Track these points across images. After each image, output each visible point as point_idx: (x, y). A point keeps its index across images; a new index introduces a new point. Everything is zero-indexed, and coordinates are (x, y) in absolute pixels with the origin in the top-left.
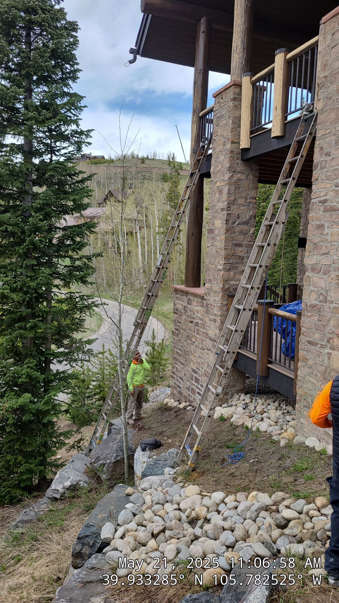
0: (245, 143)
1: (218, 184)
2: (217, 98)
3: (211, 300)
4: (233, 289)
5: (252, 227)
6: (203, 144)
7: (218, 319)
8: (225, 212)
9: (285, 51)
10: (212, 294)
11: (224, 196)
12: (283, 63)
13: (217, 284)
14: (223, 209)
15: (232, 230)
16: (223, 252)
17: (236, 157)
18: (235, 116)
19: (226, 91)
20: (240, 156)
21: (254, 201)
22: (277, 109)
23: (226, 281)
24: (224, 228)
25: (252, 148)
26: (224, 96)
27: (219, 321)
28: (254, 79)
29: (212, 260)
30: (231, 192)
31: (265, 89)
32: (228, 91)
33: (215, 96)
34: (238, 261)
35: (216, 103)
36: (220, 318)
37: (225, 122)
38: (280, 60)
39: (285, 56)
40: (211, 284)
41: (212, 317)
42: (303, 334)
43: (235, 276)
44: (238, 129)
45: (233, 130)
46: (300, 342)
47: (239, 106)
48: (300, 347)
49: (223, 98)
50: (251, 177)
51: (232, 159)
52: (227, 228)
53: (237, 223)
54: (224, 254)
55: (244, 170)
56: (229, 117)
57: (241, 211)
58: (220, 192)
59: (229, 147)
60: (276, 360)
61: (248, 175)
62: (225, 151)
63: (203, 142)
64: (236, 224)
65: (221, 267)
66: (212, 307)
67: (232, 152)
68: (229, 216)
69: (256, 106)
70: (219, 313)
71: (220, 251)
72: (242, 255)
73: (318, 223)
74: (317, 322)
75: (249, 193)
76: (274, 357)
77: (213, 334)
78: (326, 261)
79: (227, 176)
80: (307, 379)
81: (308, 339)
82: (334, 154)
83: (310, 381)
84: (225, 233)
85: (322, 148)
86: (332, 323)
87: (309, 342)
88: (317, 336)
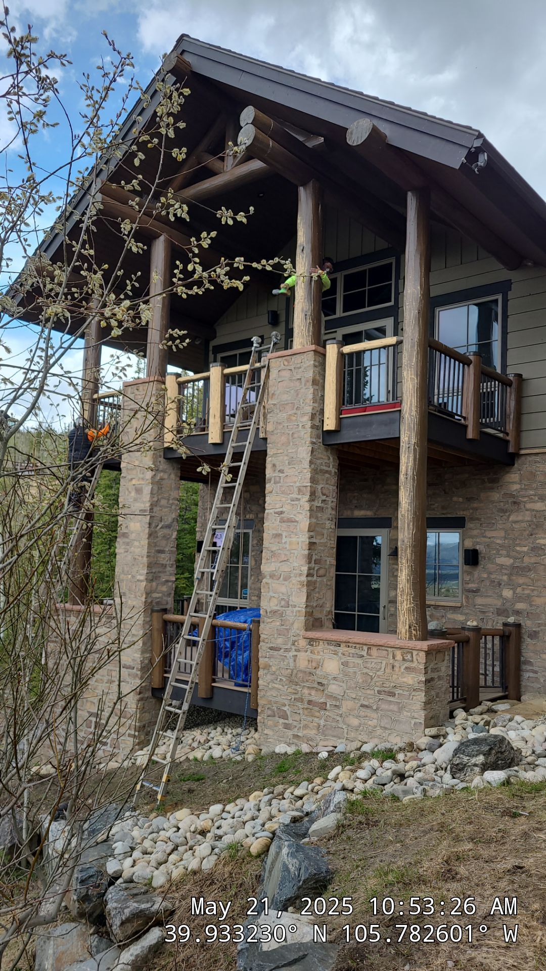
1: (134, 482)
4: (156, 603)
5: (174, 530)
8: (147, 514)
9: (223, 365)
11: (144, 496)
12: (220, 375)
13: (136, 597)
14: (144, 511)
15: (155, 534)
17: (159, 455)
20: (162, 454)
22: (216, 417)
23: (148, 594)
24: (147, 532)
26: (141, 388)
28: (182, 379)
30: (154, 492)
32: (146, 384)
34: (161, 570)
35: (129, 393)
38: (216, 371)
39: (222, 370)
40: (125, 598)
42: (263, 642)
43: (157, 588)
46: (260, 651)
47: (161, 403)
48: (260, 656)
50: (173, 476)
51: (155, 458)
52: (150, 532)
53: (160, 526)
54: (146, 562)
55: (166, 469)
57: (164, 513)
58: (139, 491)
61: (171, 474)
64: (158, 527)
65: (142, 578)
67: (155, 449)
68: (152, 518)
72: (164, 562)
73: (275, 532)
74: (279, 628)
75: (172, 493)
76: (220, 675)
77: (130, 660)
78: (285, 568)
79: (149, 474)
80: (270, 686)
81: (269, 645)
82: (288, 471)
83: (274, 688)
84: (148, 538)
85: (274, 465)
86: (296, 625)
87: (271, 648)
88: (280, 640)
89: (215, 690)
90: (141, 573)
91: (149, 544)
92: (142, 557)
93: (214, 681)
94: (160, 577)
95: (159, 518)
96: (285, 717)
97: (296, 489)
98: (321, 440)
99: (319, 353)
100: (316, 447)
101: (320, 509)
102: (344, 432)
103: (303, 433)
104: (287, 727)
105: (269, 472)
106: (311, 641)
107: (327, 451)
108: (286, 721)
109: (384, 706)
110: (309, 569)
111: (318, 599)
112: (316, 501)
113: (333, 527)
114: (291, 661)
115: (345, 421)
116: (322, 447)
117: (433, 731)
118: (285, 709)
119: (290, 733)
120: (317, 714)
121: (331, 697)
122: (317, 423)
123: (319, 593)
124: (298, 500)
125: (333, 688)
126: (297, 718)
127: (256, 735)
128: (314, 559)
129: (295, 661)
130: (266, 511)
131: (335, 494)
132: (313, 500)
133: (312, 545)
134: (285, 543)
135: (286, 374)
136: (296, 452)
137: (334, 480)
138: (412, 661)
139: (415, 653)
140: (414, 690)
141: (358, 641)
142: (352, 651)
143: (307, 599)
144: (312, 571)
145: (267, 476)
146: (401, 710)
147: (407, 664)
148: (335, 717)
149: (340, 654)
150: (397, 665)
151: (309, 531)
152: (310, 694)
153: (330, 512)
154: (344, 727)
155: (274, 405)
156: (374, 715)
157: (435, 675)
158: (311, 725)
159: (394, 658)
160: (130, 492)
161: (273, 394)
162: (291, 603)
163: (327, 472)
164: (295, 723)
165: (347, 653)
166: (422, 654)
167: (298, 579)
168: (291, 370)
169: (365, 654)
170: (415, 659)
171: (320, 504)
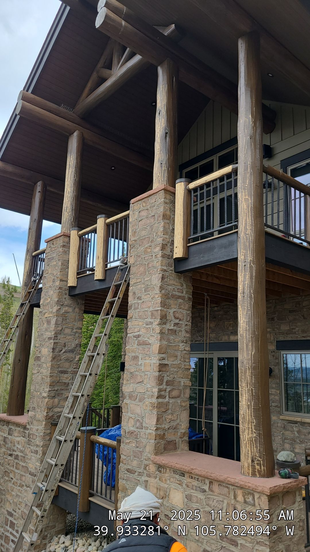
0: (72, 281)
1: (46, 315)
2: (49, 243)
3: (34, 430)
4: (57, 416)
5: (77, 354)
6: (35, 279)
7: (40, 450)
8: (52, 341)
9: (105, 217)
10: (35, 422)
11: (51, 326)
12: (103, 225)
13: (41, 412)
14: (50, 338)
15: (58, 358)
16: (48, 380)
17: (64, 293)
18: (64, 259)
19: (56, 239)
20: (67, 292)
21: (80, 331)
22: (99, 258)
23: (50, 409)
24: (51, 355)
25: (78, 286)
26: (55, 242)
27: (41, 452)
28: (81, 232)
29: (37, 387)
30: (59, 323)
31: (89, 241)
32: (58, 239)
33: (47, 242)
34: (63, 388)
35: (48, 247)
36: (42, 448)
37: (55, 263)
38: (101, 222)
39: (105, 221)
40: (35, 412)
41: (34, 448)
42: (122, 462)
43: (59, 403)
44: (67, 270)
45: (62, 270)
46: (120, 471)
47: (68, 252)
48: (119, 476)
49: (54, 244)
50: (77, 310)
51: (60, 294)
52: (54, 356)
53: (63, 351)
54: (49, 381)
55: (71, 304)
56: (59, 260)
57: (67, 340)
58: (49, 322)
59: (58, 284)
60: (97, 491)
61: (75, 309)
62: (54, 287)
63: (34, 277)
65: (45, 395)
66: (35, 437)
67: (60, 288)
68: (56, 344)
69: (82, 253)
70: (41, 444)
71: (46, 378)
72: (67, 381)
73: (133, 354)
74: (135, 449)
75: (76, 323)
76: (95, 489)
78: (141, 389)
79: (56, 308)
81: (127, 467)
82: (145, 298)
84: (52, 361)
85: (134, 293)
86: (147, 448)
87: (128, 470)
88: (135, 463)
89: (91, 505)
90: (45, 391)
93: (92, 495)
95: (63, 344)
97: (150, 314)
98: (173, 268)
99: (170, 191)
100: (167, 274)
101: (173, 332)
102: (191, 259)
103: (155, 262)
105: (131, 300)
106: (160, 467)
107: (180, 278)
110: (160, 391)
111: (171, 420)
112: (168, 325)
113: (188, 348)
115: (192, 249)
116: (174, 274)
122: (168, 252)
123: (172, 414)
124: (151, 323)
128: (165, 380)
130: (129, 335)
131: (189, 318)
132: (165, 323)
133: (162, 367)
134: (141, 365)
135: (144, 213)
136: (150, 280)
137: (188, 305)
138: (254, 505)
139: (257, 496)
141: (200, 473)
142: (195, 483)
143: (158, 420)
144: (163, 393)
145: (129, 303)
147: (249, 508)
149: (184, 485)
150: (239, 507)
151: (159, 353)
153: (184, 333)
159: (235, 498)
162: (144, 425)
163: (179, 297)
165: (190, 485)
166: (265, 500)
167: (150, 400)
168: (148, 209)
169: (207, 490)
170: (257, 504)
171: (172, 328)
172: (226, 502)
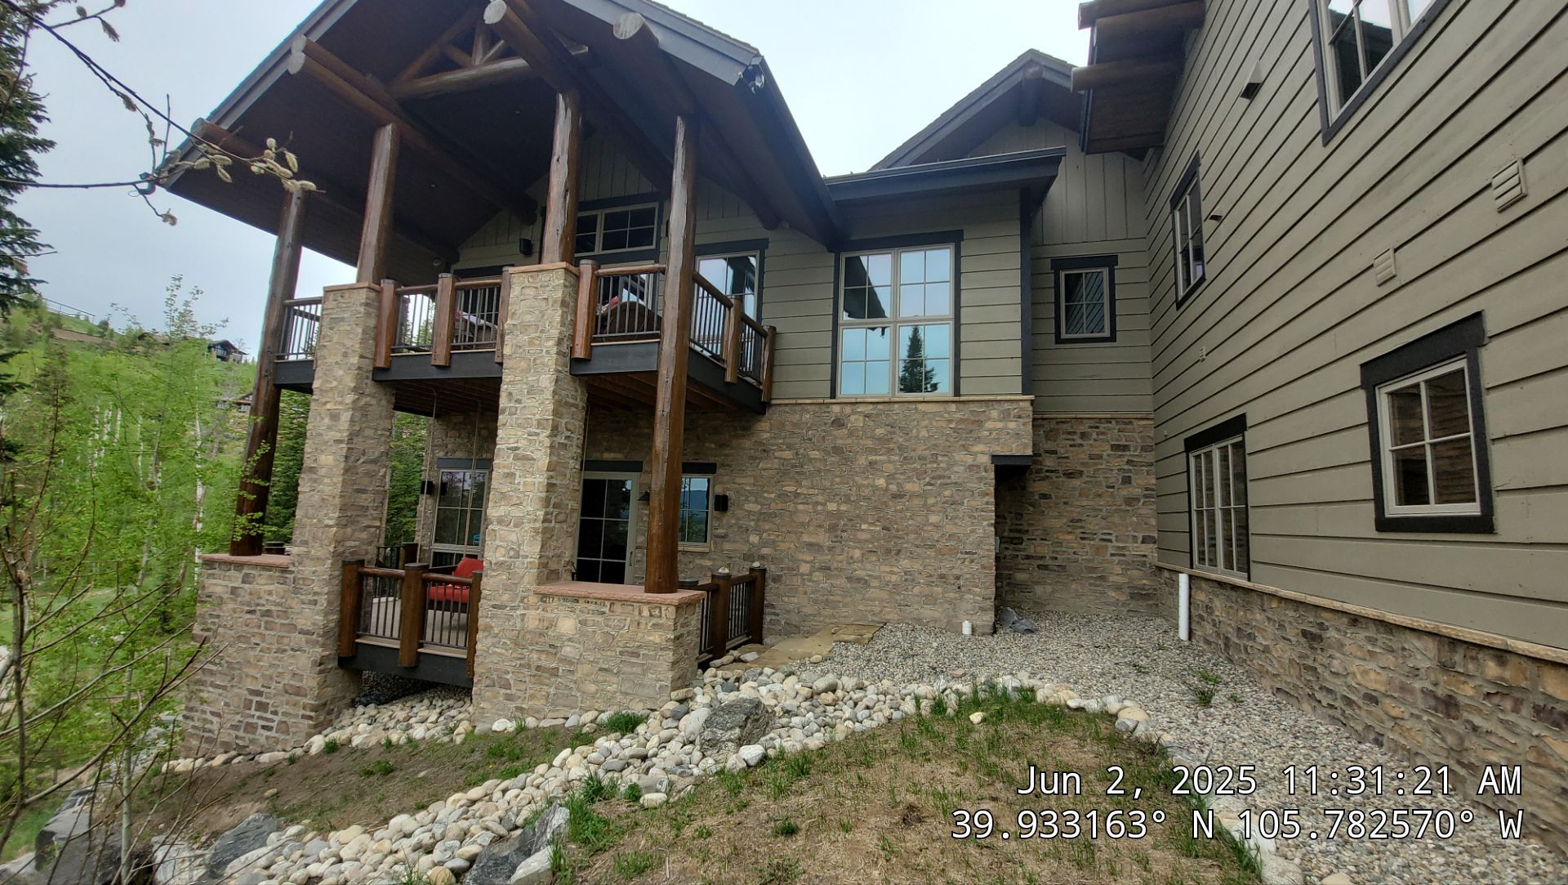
1: (328, 406)
2: (332, 293)
3: (306, 573)
4: (350, 553)
8: (344, 445)
9: (456, 277)
11: (342, 423)
13: (321, 547)
14: (339, 442)
15: (354, 471)
16: (337, 501)
17: (365, 376)
19: (352, 290)
20: (370, 375)
23: (340, 543)
24: (341, 466)
25: (392, 369)
26: (347, 295)
28: (401, 289)
30: (355, 420)
32: (356, 291)
35: (330, 299)
37: (348, 328)
38: (445, 283)
39: (454, 282)
40: (307, 547)
41: (308, 598)
42: (485, 599)
43: (353, 535)
46: (481, 609)
48: (480, 615)
49: (345, 298)
50: (384, 402)
51: (359, 378)
52: (346, 468)
54: (338, 503)
55: (375, 394)
56: (358, 325)
57: (368, 446)
58: (335, 417)
60: (432, 640)
61: (381, 400)
64: (359, 462)
65: (330, 523)
66: (309, 583)
67: (359, 368)
68: (351, 451)
71: (332, 500)
72: (365, 504)
73: (506, 471)
74: (505, 582)
75: (382, 423)
76: (428, 637)
77: (309, 623)
78: (517, 512)
79: (350, 398)
80: (490, 651)
81: (491, 603)
82: (527, 402)
83: (495, 653)
84: (343, 474)
85: (510, 394)
86: (526, 579)
87: (494, 607)
88: (506, 597)
89: (422, 658)
90: (331, 517)
91: (344, 481)
92: (334, 497)
93: (421, 646)
94: (358, 521)
95: (361, 451)
96: (507, 686)
97: (535, 423)
98: (568, 369)
99: (571, 272)
100: (562, 376)
101: (564, 446)
102: (593, 362)
103: (546, 359)
104: (509, 698)
105: (503, 402)
106: (544, 597)
107: (574, 382)
108: (508, 691)
109: (626, 669)
110: (546, 514)
111: (556, 548)
112: (559, 437)
113: (578, 467)
114: (519, 620)
115: (595, 351)
116: (569, 377)
117: (681, 693)
118: (508, 677)
119: (512, 705)
120: (547, 681)
121: (566, 660)
122: (565, 349)
123: (557, 540)
124: (537, 434)
125: (568, 650)
126: (523, 687)
127: (471, 709)
128: (552, 502)
129: (523, 620)
130: (498, 447)
131: (581, 431)
132: (555, 436)
133: (551, 487)
134: (519, 483)
135: (531, 292)
136: (538, 380)
137: (581, 415)
138: (660, 617)
139: (664, 608)
140: (661, 649)
141: (599, 596)
142: (592, 607)
143: (542, 547)
144: (549, 516)
145: (501, 406)
146: (644, 672)
147: (654, 621)
148: (568, 684)
149: (577, 612)
150: (643, 622)
151: (548, 470)
152: (540, 659)
153: (575, 450)
154: (578, 695)
155: (514, 325)
156: (615, 679)
157: (684, 630)
158: (538, 695)
159: (640, 613)
160: (323, 419)
161: (513, 313)
162: (521, 553)
163: (573, 405)
164: (519, 694)
165: (584, 610)
166: (672, 609)
167: (532, 525)
168: (536, 288)
169: (607, 611)
170: (663, 615)
171: (563, 441)
172: (629, 619)
